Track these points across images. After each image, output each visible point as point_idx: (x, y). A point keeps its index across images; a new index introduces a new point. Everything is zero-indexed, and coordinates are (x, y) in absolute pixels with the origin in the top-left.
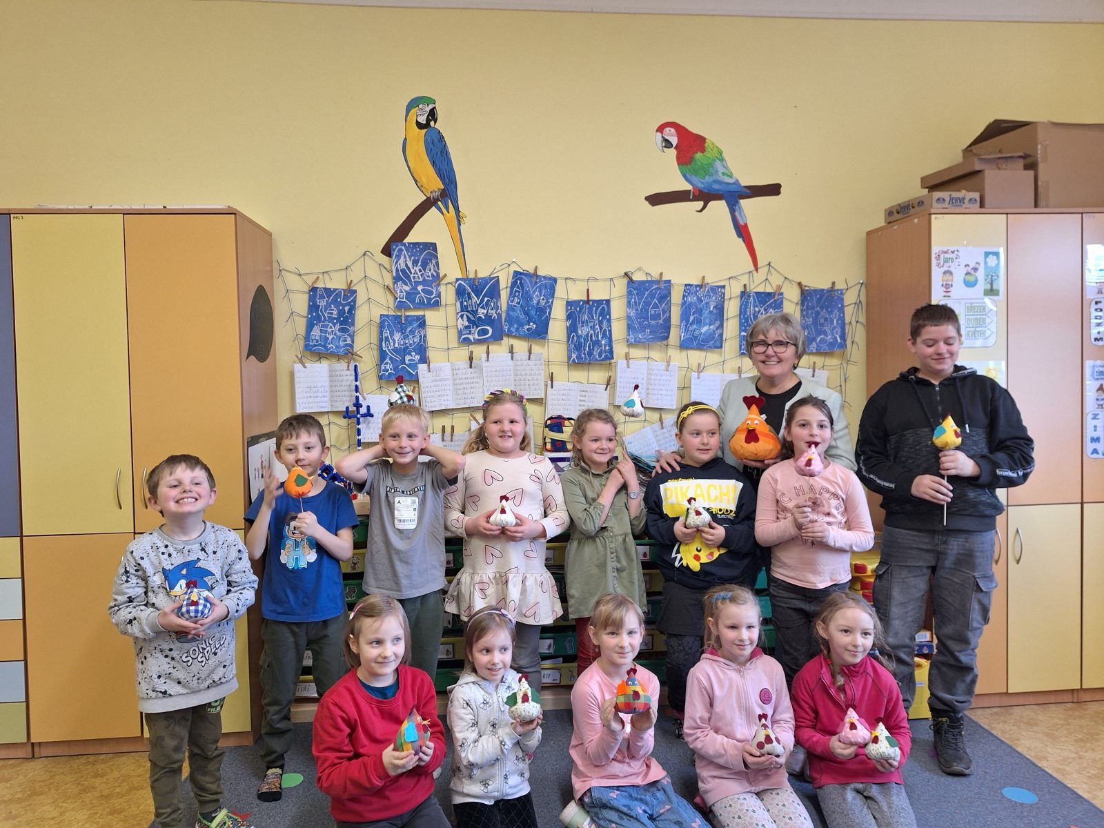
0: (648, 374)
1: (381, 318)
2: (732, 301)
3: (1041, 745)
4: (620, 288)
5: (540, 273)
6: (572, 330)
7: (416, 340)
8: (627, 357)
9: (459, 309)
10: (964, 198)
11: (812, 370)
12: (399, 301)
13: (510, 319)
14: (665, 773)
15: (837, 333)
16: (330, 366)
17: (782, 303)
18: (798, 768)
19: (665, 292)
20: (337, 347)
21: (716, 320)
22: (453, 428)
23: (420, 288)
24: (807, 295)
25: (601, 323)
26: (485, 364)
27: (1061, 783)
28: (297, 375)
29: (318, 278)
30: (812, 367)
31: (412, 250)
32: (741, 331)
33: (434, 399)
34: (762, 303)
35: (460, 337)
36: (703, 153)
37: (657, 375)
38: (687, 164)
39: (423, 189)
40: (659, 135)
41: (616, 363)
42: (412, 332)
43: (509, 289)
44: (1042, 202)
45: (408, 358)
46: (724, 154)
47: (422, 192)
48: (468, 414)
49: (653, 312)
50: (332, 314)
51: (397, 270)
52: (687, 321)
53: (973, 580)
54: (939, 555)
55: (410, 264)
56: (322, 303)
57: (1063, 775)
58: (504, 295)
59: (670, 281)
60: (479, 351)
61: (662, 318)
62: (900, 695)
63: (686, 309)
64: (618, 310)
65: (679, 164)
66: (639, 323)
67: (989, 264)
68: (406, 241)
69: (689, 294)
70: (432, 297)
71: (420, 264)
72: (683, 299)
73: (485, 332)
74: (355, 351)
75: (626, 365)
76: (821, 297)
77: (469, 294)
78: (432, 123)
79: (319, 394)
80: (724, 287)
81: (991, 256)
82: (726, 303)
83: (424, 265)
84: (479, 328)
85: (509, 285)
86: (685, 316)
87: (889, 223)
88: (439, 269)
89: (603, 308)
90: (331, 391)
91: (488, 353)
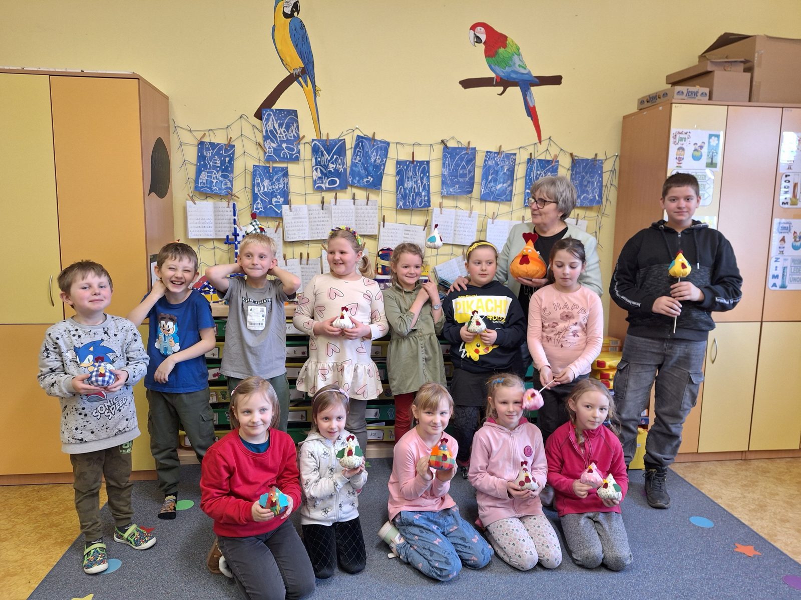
0: (456, 219)
1: (254, 168)
2: (520, 166)
3: (718, 488)
4: (438, 152)
5: (376, 138)
6: (400, 183)
7: (280, 186)
8: (441, 206)
9: (314, 164)
10: (697, 92)
11: (576, 220)
12: (268, 156)
13: (353, 173)
14: (455, 504)
15: (596, 193)
16: (214, 204)
17: (557, 168)
18: (548, 502)
19: (471, 156)
20: (220, 189)
21: (508, 179)
22: (308, 254)
23: (284, 145)
24: (576, 162)
25: (422, 179)
26: (333, 207)
27: (730, 514)
28: (189, 209)
29: (205, 134)
30: (576, 217)
31: (279, 115)
32: (526, 188)
33: (295, 232)
34: (543, 168)
35: (314, 185)
36: (505, 48)
37: (462, 220)
38: (492, 57)
39: (287, 66)
40: (472, 32)
41: (433, 210)
42: (278, 180)
43: (353, 150)
44: (754, 97)
45: (274, 200)
46: (521, 50)
47: (287, 69)
48: (320, 245)
49: (461, 172)
50: (216, 163)
51: (266, 131)
52: (487, 180)
53: (688, 375)
54: (665, 357)
55: (277, 126)
56: (208, 154)
57: (732, 509)
58: (349, 154)
59: (475, 148)
60: (329, 197)
61: (469, 176)
62: (623, 453)
63: (486, 170)
64: (435, 169)
65: (486, 56)
66: (451, 180)
67: (711, 144)
68: (273, 108)
69: (489, 159)
70: (294, 153)
71: (284, 126)
72: (485, 163)
73: (334, 182)
74: (233, 193)
75: (439, 212)
76: (586, 165)
77: (322, 152)
78: (295, 14)
79: (206, 225)
80: (515, 154)
81: (713, 138)
82: (516, 167)
83: (288, 128)
84: (330, 179)
85: (353, 146)
86: (485, 176)
87: (641, 109)
88: (299, 131)
89: (424, 167)
90: (216, 223)
91: (336, 198)
